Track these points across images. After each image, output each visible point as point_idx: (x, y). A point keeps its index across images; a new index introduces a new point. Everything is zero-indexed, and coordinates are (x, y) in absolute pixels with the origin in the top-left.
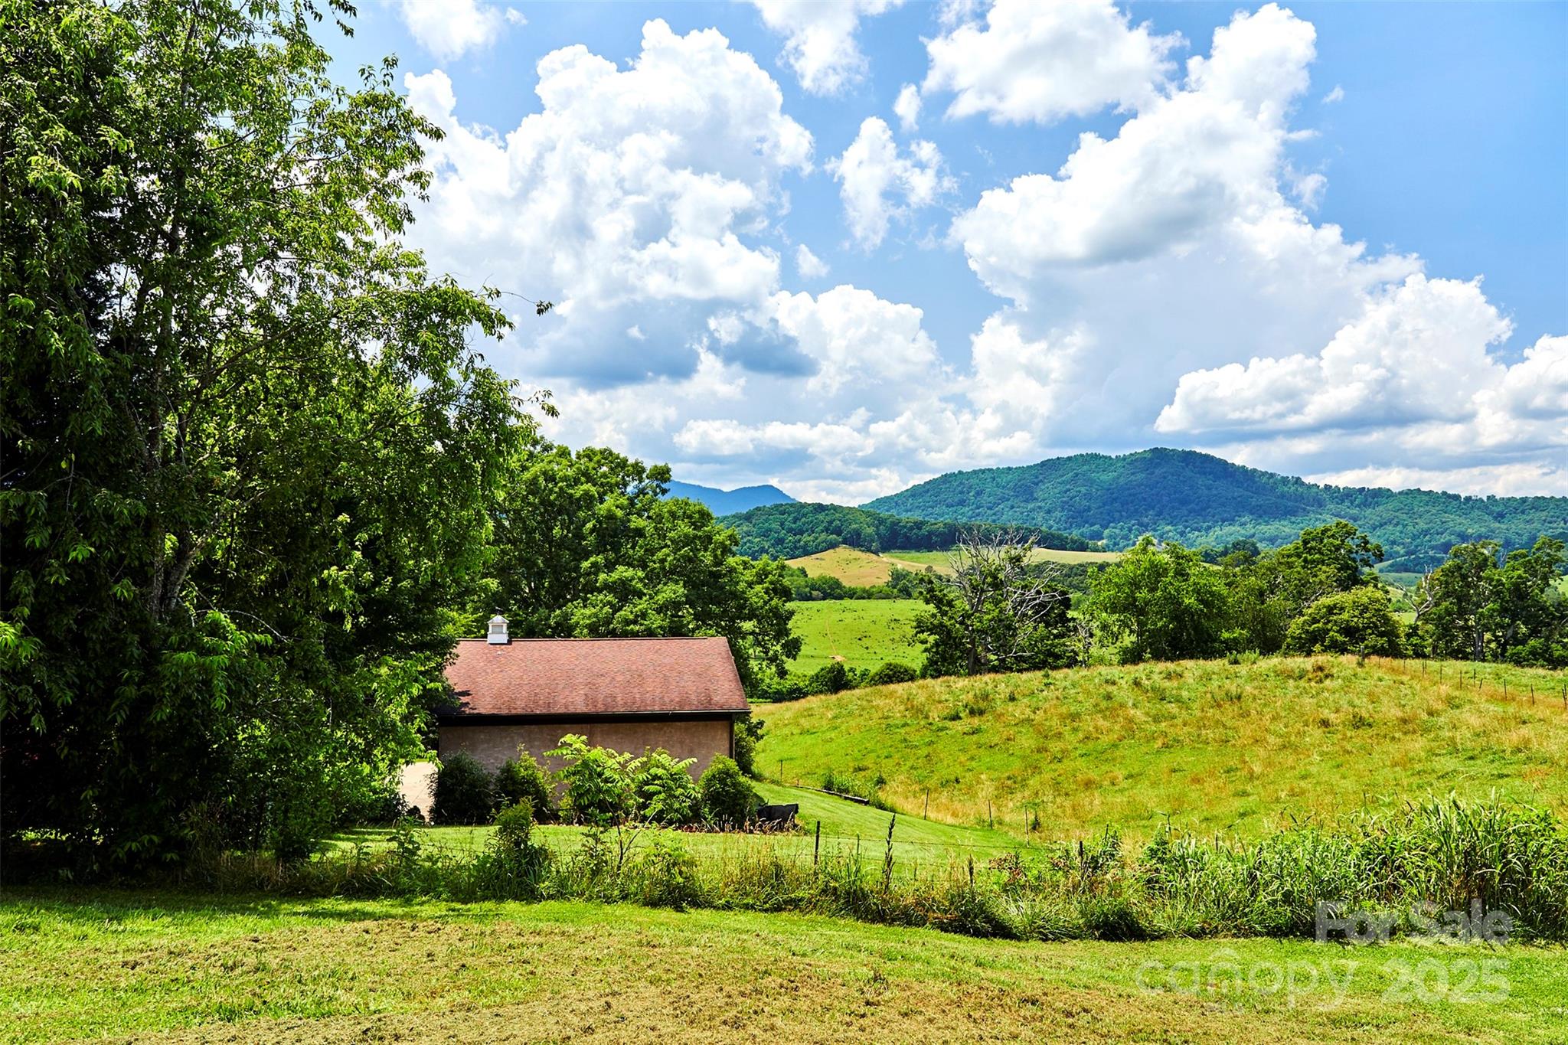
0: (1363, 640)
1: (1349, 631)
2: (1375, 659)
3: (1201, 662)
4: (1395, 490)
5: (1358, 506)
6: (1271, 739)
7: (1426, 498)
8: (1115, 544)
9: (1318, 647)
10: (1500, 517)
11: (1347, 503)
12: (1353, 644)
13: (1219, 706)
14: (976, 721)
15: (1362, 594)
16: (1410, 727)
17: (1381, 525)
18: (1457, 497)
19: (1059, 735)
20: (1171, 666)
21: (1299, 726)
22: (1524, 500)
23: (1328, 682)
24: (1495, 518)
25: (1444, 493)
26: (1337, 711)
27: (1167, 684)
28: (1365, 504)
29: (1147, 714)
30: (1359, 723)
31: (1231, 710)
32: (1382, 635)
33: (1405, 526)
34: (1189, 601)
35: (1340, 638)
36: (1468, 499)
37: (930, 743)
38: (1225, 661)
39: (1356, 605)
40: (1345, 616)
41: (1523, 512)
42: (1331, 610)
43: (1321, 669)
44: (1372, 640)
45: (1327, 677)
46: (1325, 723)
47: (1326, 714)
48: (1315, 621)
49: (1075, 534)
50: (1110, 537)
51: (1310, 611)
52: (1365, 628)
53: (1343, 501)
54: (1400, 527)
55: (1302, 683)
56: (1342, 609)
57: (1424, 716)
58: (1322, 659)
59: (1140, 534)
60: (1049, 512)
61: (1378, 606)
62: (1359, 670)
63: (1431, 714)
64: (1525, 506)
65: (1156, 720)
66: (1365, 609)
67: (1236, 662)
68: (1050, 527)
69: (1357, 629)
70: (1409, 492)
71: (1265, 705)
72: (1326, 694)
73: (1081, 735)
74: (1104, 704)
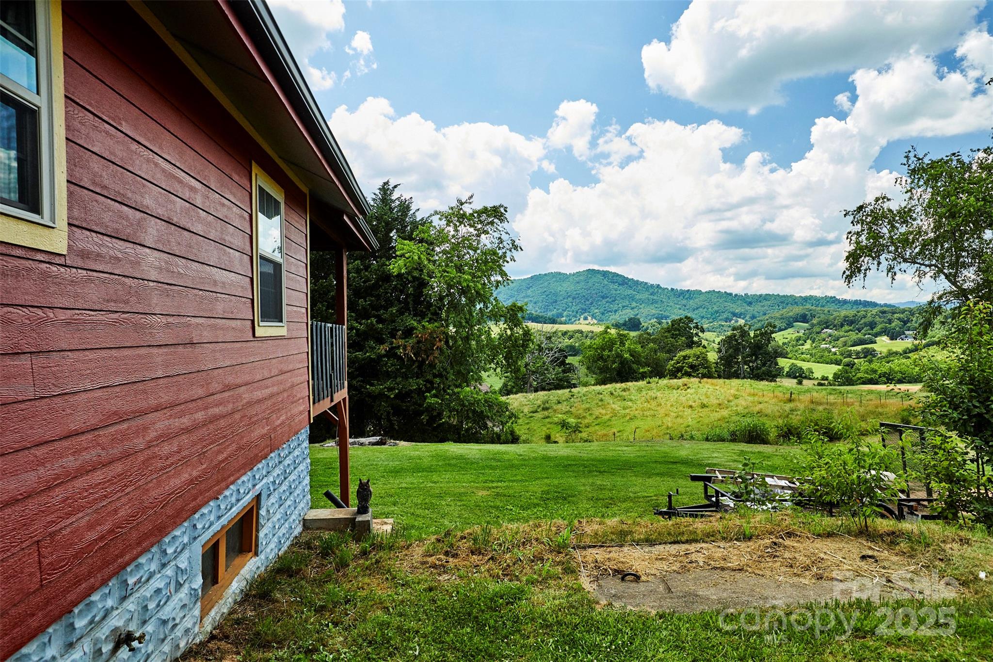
0: (698, 370)
1: (692, 367)
2: (705, 380)
3: (634, 383)
4: (703, 291)
5: (687, 299)
6: (672, 414)
7: (717, 295)
8: (570, 320)
9: (679, 374)
10: (750, 304)
11: (681, 297)
12: (694, 373)
13: (649, 402)
14: (546, 413)
15: (696, 350)
16: (721, 407)
17: (697, 309)
18: (731, 294)
19: (584, 417)
20: (623, 385)
21: (681, 408)
22: (761, 296)
23: (689, 390)
24: (748, 305)
25: (725, 292)
26: (695, 402)
27: (624, 394)
28: (690, 298)
29: (620, 406)
30: (703, 406)
31: (654, 404)
32: (705, 368)
33: (708, 309)
34: (627, 356)
35: (689, 370)
36: (736, 295)
37: (528, 423)
38: (645, 382)
39: (695, 355)
40: (691, 360)
41: (760, 302)
42: (685, 357)
43: (686, 385)
44: (701, 370)
45: (688, 388)
46: (691, 407)
47: (691, 403)
48: (678, 363)
49: (549, 314)
50: (567, 316)
51: (676, 358)
52: (699, 365)
53: (679, 296)
54: (705, 310)
55: (679, 391)
56: (689, 357)
57: (726, 402)
58: (685, 380)
59: (582, 314)
60: (535, 303)
61: (703, 355)
62: (700, 385)
63: (728, 401)
64: (761, 299)
65: (624, 409)
66: (698, 357)
67: (649, 383)
68: (536, 311)
69: (695, 366)
70: (709, 292)
71: (667, 401)
72: (689, 395)
73: (594, 417)
74: (600, 403)
